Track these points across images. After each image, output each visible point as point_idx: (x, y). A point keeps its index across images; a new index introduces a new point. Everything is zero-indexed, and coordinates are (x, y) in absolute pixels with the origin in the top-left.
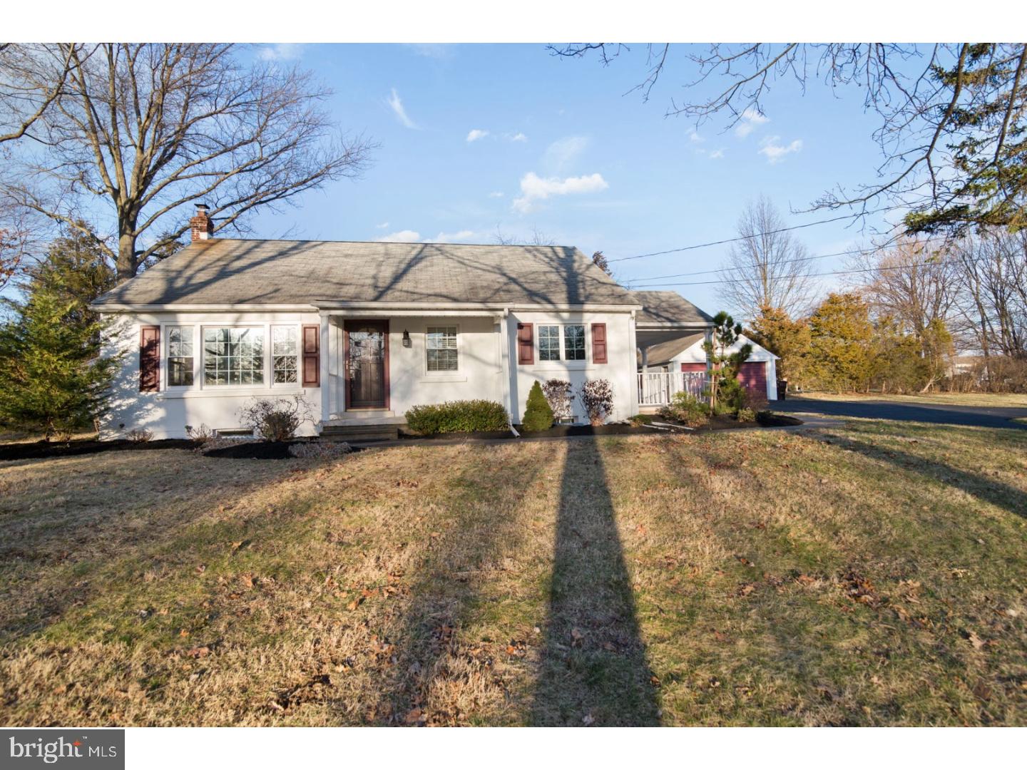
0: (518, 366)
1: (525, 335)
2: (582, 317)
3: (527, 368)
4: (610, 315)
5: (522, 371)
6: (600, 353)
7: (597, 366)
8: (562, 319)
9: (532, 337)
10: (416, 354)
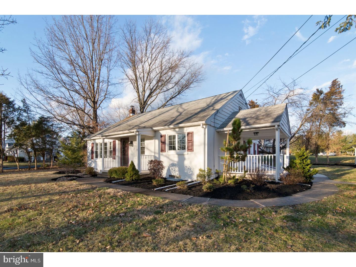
0: (161, 153)
1: (163, 139)
2: (183, 129)
3: (164, 153)
4: (196, 127)
5: (162, 155)
6: (190, 146)
7: (189, 152)
8: (176, 132)
9: (165, 140)
10: (134, 149)
